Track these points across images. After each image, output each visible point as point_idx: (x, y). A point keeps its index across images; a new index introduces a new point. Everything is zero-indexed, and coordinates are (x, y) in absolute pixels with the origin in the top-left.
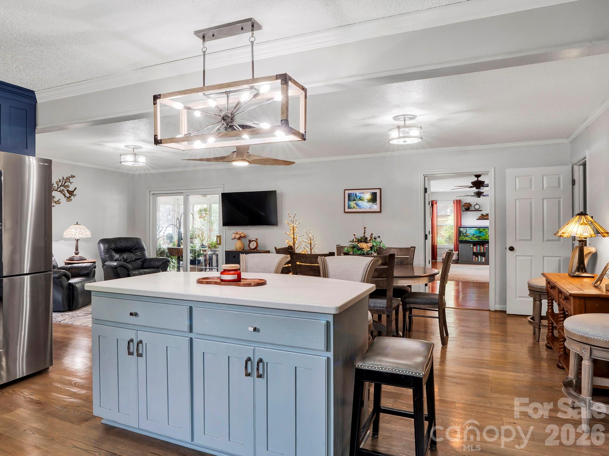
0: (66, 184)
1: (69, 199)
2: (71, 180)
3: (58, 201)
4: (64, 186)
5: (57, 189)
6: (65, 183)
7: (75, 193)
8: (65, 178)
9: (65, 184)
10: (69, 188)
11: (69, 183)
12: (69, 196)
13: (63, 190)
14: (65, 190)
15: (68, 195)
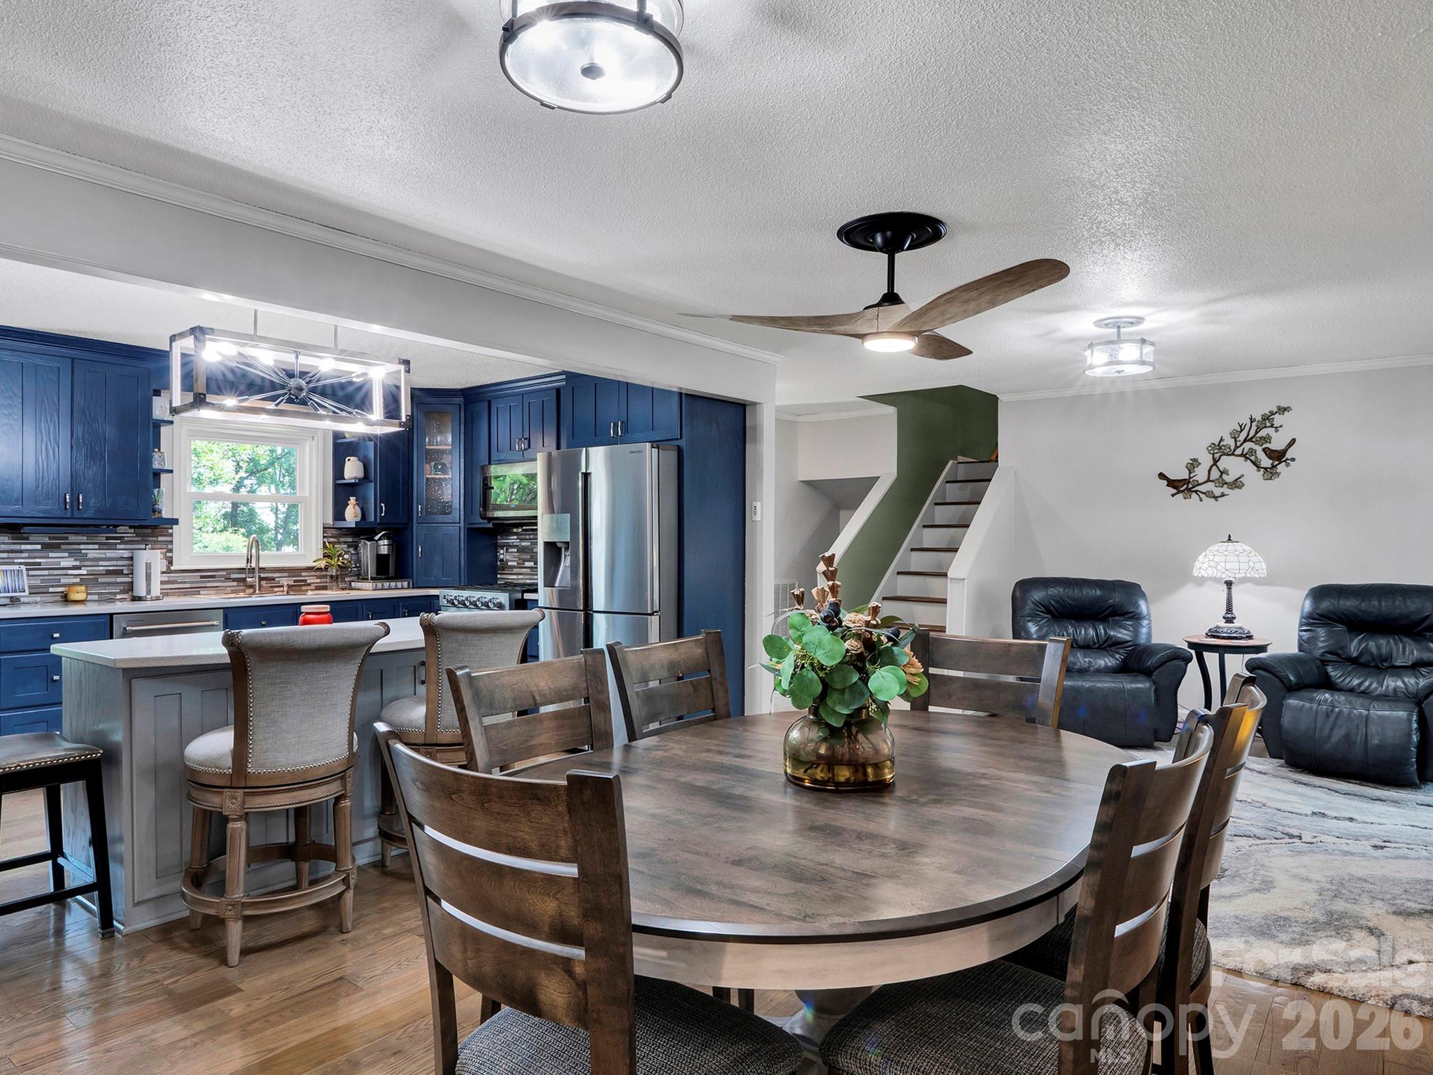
0: (1263, 433)
1: (1270, 473)
2: (1278, 420)
3: (1236, 480)
4: (1254, 440)
5: (1234, 451)
6: (1257, 432)
7: (1289, 455)
8: (1259, 418)
9: (1259, 435)
10: (1270, 443)
11: (1270, 431)
12: (1272, 464)
13: (1252, 451)
14: (1259, 449)
15: (1266, 462)
